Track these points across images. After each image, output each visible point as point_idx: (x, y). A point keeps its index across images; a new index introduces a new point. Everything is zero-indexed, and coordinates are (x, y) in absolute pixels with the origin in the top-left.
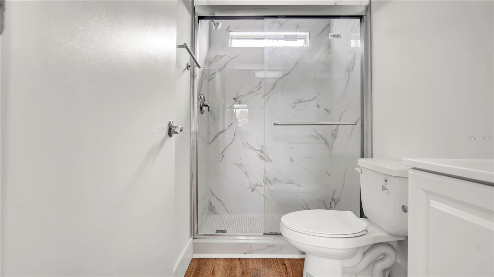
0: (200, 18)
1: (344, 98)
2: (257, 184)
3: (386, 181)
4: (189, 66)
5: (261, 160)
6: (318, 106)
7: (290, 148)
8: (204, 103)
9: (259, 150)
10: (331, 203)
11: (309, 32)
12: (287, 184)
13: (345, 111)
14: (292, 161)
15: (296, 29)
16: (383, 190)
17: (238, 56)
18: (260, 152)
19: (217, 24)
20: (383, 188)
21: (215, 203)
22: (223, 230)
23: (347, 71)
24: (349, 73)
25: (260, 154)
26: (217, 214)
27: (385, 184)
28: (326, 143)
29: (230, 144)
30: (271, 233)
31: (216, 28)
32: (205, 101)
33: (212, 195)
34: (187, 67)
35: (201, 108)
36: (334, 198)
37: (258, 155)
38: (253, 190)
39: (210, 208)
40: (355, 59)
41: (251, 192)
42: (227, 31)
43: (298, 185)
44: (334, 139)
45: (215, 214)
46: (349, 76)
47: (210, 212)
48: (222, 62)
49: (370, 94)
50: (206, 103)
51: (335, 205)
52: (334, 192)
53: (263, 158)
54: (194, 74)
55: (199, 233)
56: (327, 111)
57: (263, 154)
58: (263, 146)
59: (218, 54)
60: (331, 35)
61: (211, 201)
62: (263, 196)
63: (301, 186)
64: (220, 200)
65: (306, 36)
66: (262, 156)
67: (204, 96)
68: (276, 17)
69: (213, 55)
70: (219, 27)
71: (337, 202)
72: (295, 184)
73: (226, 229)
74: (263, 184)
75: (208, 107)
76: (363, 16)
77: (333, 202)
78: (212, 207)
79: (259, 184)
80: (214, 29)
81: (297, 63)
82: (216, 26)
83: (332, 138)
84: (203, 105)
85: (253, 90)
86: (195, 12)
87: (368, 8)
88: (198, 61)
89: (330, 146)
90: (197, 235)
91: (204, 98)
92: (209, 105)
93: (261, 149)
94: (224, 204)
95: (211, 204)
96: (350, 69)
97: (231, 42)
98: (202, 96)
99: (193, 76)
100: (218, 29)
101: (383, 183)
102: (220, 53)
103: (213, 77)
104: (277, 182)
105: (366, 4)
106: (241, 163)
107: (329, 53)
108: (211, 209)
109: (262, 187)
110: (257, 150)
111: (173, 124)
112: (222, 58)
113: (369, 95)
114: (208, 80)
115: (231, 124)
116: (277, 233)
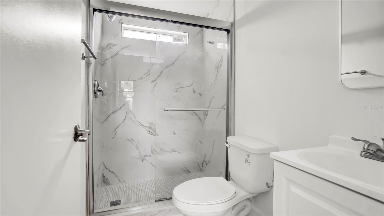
0: (95, 10)
1: (214, 87)
2: (146, 155)
3: (248, 156)
4: (85, 57)
5: (150, 135)
6: (194, 91)
7: (173, 124)
8: (98, 88)
9: (148, 127)
10: (203, 164)
11: (188, 33)
12: (171, 152)
13: (214, 97)
14: (174, 134)
15: (178, 29)
16: (245, 162)
17: (130, 46)
18: (149, 128)
19: (111, 16)
20: (245, 160)
21: (108, 175)
22: (117, 201)
23: (216, 68)
24: (218, 69)
25: (149, 130)
26: (110, 185)
27: (248, 158)
28: (199, 118)
29: (122, 122)
30: (161, 199)
31: (110, 20)
32: (98, 86)
33: (105, 169)
34: (83, 57)
35: (95, 93)
36: (206, 160)
37: (147, 131)
38: (143, 160)
39: (103, 180)
40: (223, 60)
41: (141, 162)
42: (120, 23)
43: (179, 153)
44: (205, 117)
45: (108, 185)
46: (217, 71)
47: (103, 184)
48: (115, 49)
49: (234, 87)
50: (99, 88)
51: (206, 166)
52: (205, 156)
53: (151, 133)
54: (89, 62)
55: (95, 212)
56: (201, 95)
57: (151, 129)
58: (151, 123)
59: (110, 42)
60: (208, 42)
61: (104, 174)
62: (152, 164)
63: (181, 153)
64: (113, 172)
65: (186, 36)
66: (150, 131)
67: (98, 82)
68: (166, 20)
69: (105, 43)
70: (113, 20)
71: (208, 163)
72: (176, 152)
73: (120, 199)
74: (151, 154)
75: (102, 92)
76: (229, 30)
77: (204, 163)
78: (106, 179)
79: (148, 155)
80: (109, 21)
81: (179, 57)
82: (110, 18)
83: (204, 115)
84: (97, 90)
85: (143, 76)
86: (90, 5)
87: (233, 24)
88: (93, 51)
89: (202, 121)
90: (93, 214)
91: (98, 84)
92: (103, 91)
93: (149, 126)
94: (117, 175)
95: (104, 176)
96: (218, 67)
97: (123, 32)
98: (96, 82)
99: (88, 65)
100: (112, 21)
101: (246, 157)
102: (113, 42)
103: (106, 63)
104: (162, 151)
105: (231, 22)
106: (132, 138)
107: (202, 51)
108: (105, 181)
109: (150, 157)
110: (146, 127)
111: (79, 128)
112: (114, 47)
113: (233, 89)
114: (101, 65)
115: (123, 105)
116: (166, 198)
